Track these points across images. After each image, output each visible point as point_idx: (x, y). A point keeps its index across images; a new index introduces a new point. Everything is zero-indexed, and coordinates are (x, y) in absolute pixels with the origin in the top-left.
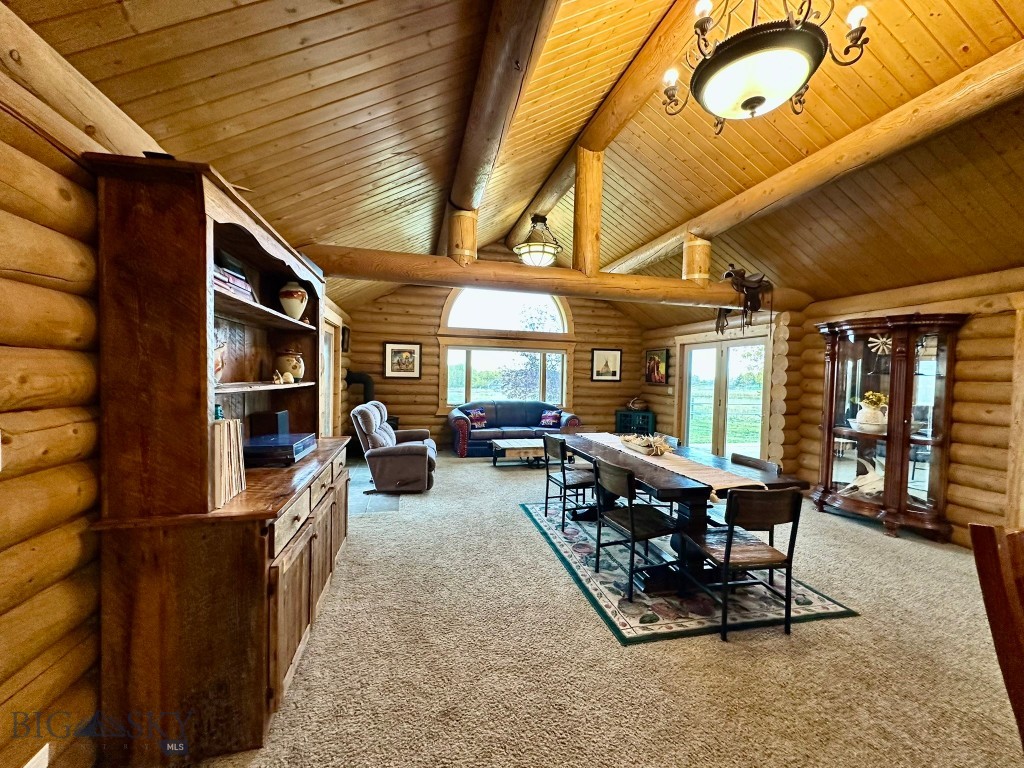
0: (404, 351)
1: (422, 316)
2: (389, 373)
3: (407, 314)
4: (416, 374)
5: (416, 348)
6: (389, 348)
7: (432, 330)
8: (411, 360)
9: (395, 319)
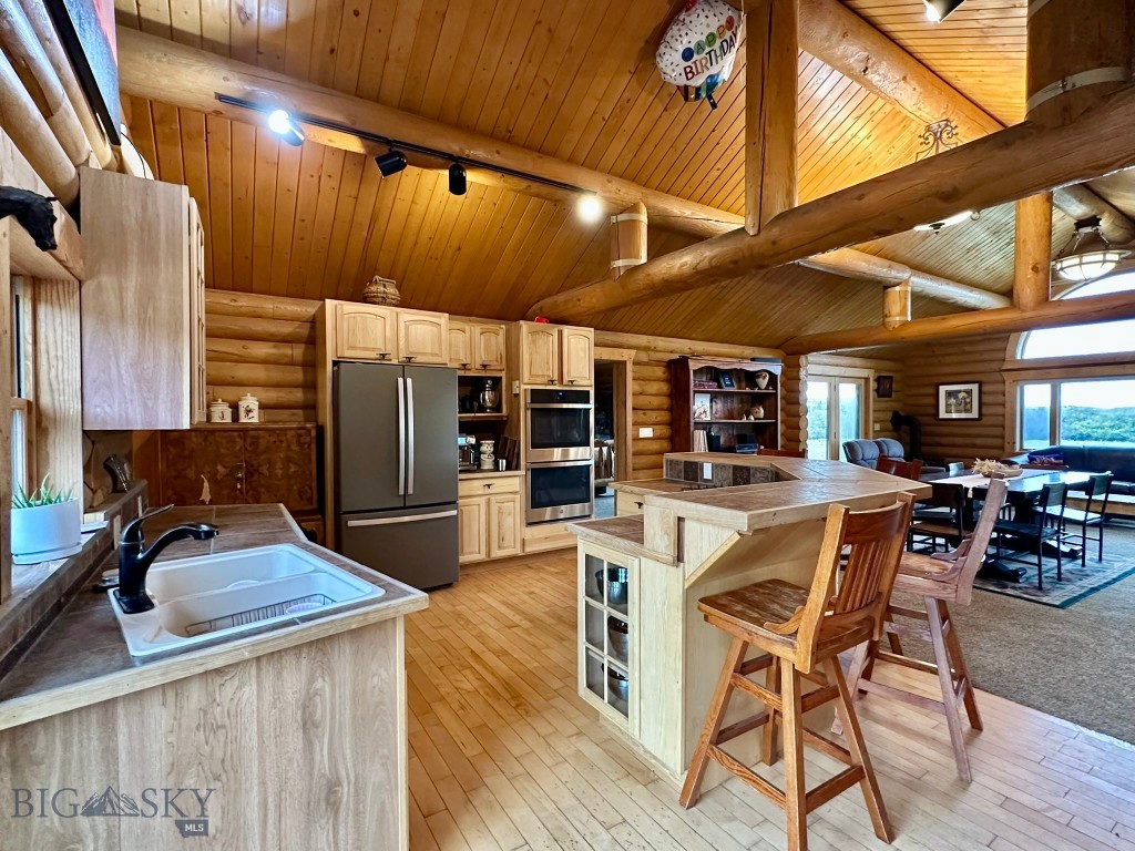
0: (960, 391)
1: (981, 352)
2: (943, 415)
3: (964, 353)
4: (975, 414)
5: (975, 388)
6: (943, 389)
7: (994, 366)
8: (968, 400)
9: (948, 359)
